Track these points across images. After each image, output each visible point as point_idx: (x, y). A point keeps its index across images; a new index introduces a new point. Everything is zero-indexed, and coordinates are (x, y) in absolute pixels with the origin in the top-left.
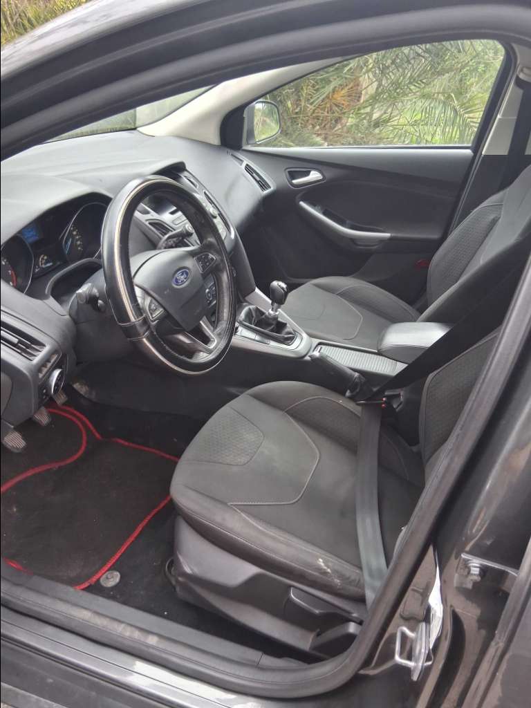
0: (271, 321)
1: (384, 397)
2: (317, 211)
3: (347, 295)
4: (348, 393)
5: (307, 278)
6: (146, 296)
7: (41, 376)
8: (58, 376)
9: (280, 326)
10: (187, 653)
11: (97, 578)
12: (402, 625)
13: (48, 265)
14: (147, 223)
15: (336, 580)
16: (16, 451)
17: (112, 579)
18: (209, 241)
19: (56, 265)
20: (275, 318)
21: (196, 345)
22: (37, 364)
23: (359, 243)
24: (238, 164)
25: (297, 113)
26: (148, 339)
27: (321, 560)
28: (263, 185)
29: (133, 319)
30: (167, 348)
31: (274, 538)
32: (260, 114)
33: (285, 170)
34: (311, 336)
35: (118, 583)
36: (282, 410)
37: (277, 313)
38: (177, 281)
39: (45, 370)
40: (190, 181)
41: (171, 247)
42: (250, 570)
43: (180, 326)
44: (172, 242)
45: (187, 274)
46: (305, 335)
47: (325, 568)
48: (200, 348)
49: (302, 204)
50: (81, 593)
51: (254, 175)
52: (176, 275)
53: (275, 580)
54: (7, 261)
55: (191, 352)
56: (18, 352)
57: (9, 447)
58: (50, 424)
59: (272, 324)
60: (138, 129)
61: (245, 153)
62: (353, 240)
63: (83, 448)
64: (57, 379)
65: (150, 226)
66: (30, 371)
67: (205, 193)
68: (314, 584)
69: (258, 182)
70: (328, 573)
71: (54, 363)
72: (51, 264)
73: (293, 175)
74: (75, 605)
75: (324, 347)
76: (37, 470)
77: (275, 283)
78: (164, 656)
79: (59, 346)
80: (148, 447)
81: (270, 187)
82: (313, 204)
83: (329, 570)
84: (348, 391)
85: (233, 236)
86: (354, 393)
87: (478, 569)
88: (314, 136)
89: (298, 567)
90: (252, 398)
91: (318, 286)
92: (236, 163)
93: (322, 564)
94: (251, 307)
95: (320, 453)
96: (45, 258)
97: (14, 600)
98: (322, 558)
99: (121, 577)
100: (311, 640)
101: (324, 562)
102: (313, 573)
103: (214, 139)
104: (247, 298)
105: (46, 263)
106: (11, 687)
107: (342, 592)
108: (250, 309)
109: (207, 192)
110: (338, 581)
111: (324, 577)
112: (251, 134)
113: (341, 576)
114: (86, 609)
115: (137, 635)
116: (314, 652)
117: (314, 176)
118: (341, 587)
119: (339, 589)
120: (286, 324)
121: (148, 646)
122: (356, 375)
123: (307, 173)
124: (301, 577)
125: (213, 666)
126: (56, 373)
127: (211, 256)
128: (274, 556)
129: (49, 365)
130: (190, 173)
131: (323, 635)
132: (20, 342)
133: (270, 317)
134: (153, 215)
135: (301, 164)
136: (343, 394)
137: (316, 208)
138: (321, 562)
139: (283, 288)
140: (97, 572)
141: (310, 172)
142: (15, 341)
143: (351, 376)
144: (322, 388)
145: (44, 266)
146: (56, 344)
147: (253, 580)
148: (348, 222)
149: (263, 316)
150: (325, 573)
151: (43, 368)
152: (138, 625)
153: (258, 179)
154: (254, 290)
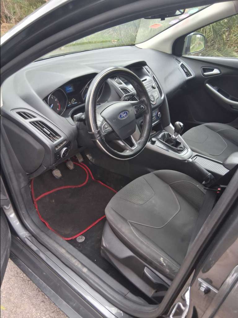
0: (173, 140)
1: (220, 188)
2: (215, 89)
3: (222, 133)
4: (204, 183)
5: (204, 122)
6: (104, 121)
7: (57, 149)
8: (65, 150)
9: (177, 144)
10: (97, 280)
11: (76, 237)
12: (180, 302)
13: (75, 103)
14: (120, 89)
15: (167, 270)
16: (57, 178)
17: (81, 239)
18: (143, 99)
19: (78, 104)
20: (175, 140)
21: (126, 147)
22: (55, 144)
23: (234, 107)
24: (177, 63)
25: (228, 41)
26: (99, 140)
27: (162, 258)
28: (188, 74)
29: (93, 131)
30: (108, 146)
31: (142, 242)
32: (198, 40)
33: (201, 67)
34: (193, 150)
35: (83, 242)
36: (168, 184)
37: (177, 137)
38: (121, 116)
39: (59, 147)
40: (147, 71)
41: (126, 100)
42: (129, 253)
43: (118, 137)
44: (127, 98)
45: (127, 113)
46: (189, 150)
47: (163, 263)
48: (128, 148)
49: (207, 85)
50: (65, 241)
51: (185, 69)
52: (121, 113)
53: (139, 261)
54: (58, 99)
55: (122, 149)
56: (49, 138)
57: (55, 176)
58: (73, 169)
59: (173, 142)
60: (135, 45)
61: (183, 58)
62: (231, 106)
63: (86, 182)
64: (64, 152)
65: (121, 90)
66: (51, 146)
67: (153, 76)
68: (156, 268)
69: (186, 72)
70: (164, 265)
71: (64, 144)
72: (77, 103)
73: (205, 70)
74: (61, 246)
75: (198, 157)
76: (66, 187)
77: (177, 123)
78: (87, 278)
79: (68, 138)
80: (110, 187)
81: (191, 75)
82: (213, 85)
83: (165, 264)
84: (204, 181)
85: (162, 98)
86: (207, 183)
87: (204, 289)
88: (234, 52)
89: (150, 258)
90: (155, 175)
91: (207, 126)
92: (177, 62)
93: (162, 261)
94: (166, 133)
95: (180, 208)
96: (75, 100)
97: (39, 237)
98: (163, 258)
99: (85, 240)
100: (153, 293)
101: (163, 260)
102: (156, 263)
103: (169, 50)
104: (165, 128)
105: (74, 102)
106: (31, 271)
107: (169, 276)
108: (165, 133)
109: (154, 76)
110: (168, 271)
111: (162, 267)
112: (188, 49)
113: (170, 269)
114: (64, 248)
115: (80, 266)
116: (153, 299)
117: (216, 71)
118: (169, 274)
119: (167, 274)
120: (180, 143)
121: (82, 272)
122: (210, 174)
123: (212, 70)
124: (150, 263)
125: (106, 289)
126: (65, 149)
127: (142, 106)
128: (140, 250)
129: (62, 145)
130: (149, 67)
131: (158, 292)
132: (51, 134)
133: (173, 139)
134: (124, 85)
135: (209, 65)
136: (201, 182)
137: (215, 87)
138: (162, 259)
139: (181, 126)
140: (76, 234)
141: (214, 69)
142: (49, 133)
143: (207, 174)
144: (190, 177)
145: (73, 103)
146: (66, 137)
147: (129, 258)
148: (230, 96)
149: (170, 138)
150: (162, 265)
151: (58, 146)
152: (82, 262)
153: (186, 71)
154: (169, 124)
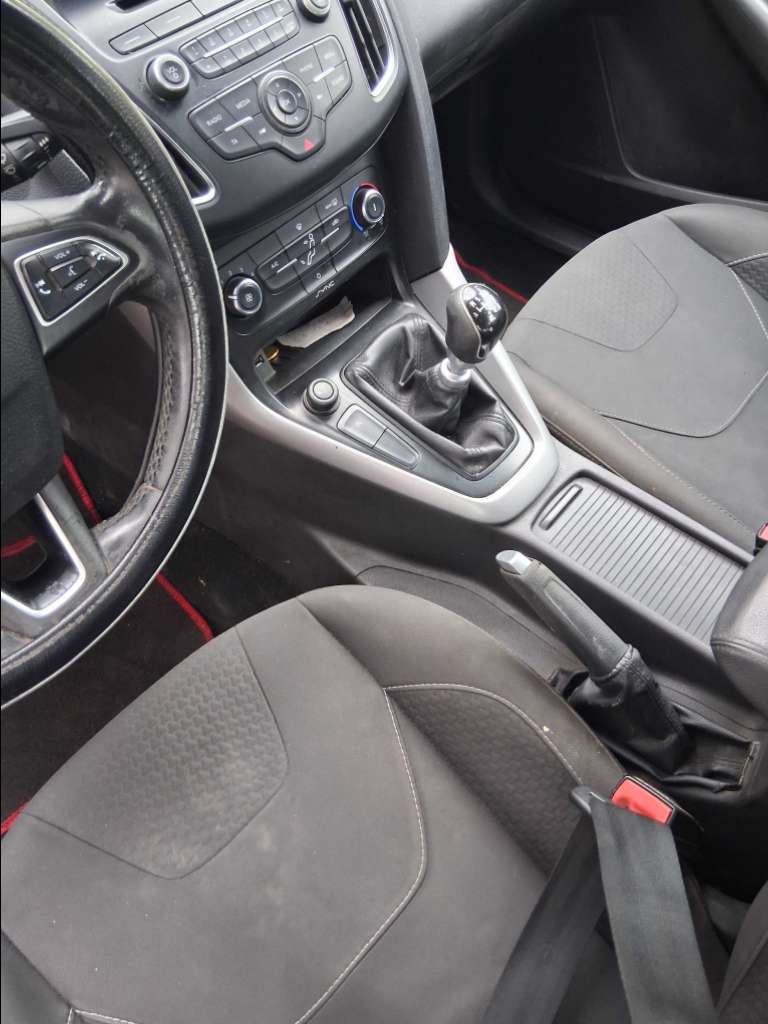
3: (760, 275)
20: (457, 393)
36: (382, 685)
46: (544, 439)
91: (686, 228)
95: (429, 865)
104: (416, 286)
133: (440, 384)
154: (436, 267)
